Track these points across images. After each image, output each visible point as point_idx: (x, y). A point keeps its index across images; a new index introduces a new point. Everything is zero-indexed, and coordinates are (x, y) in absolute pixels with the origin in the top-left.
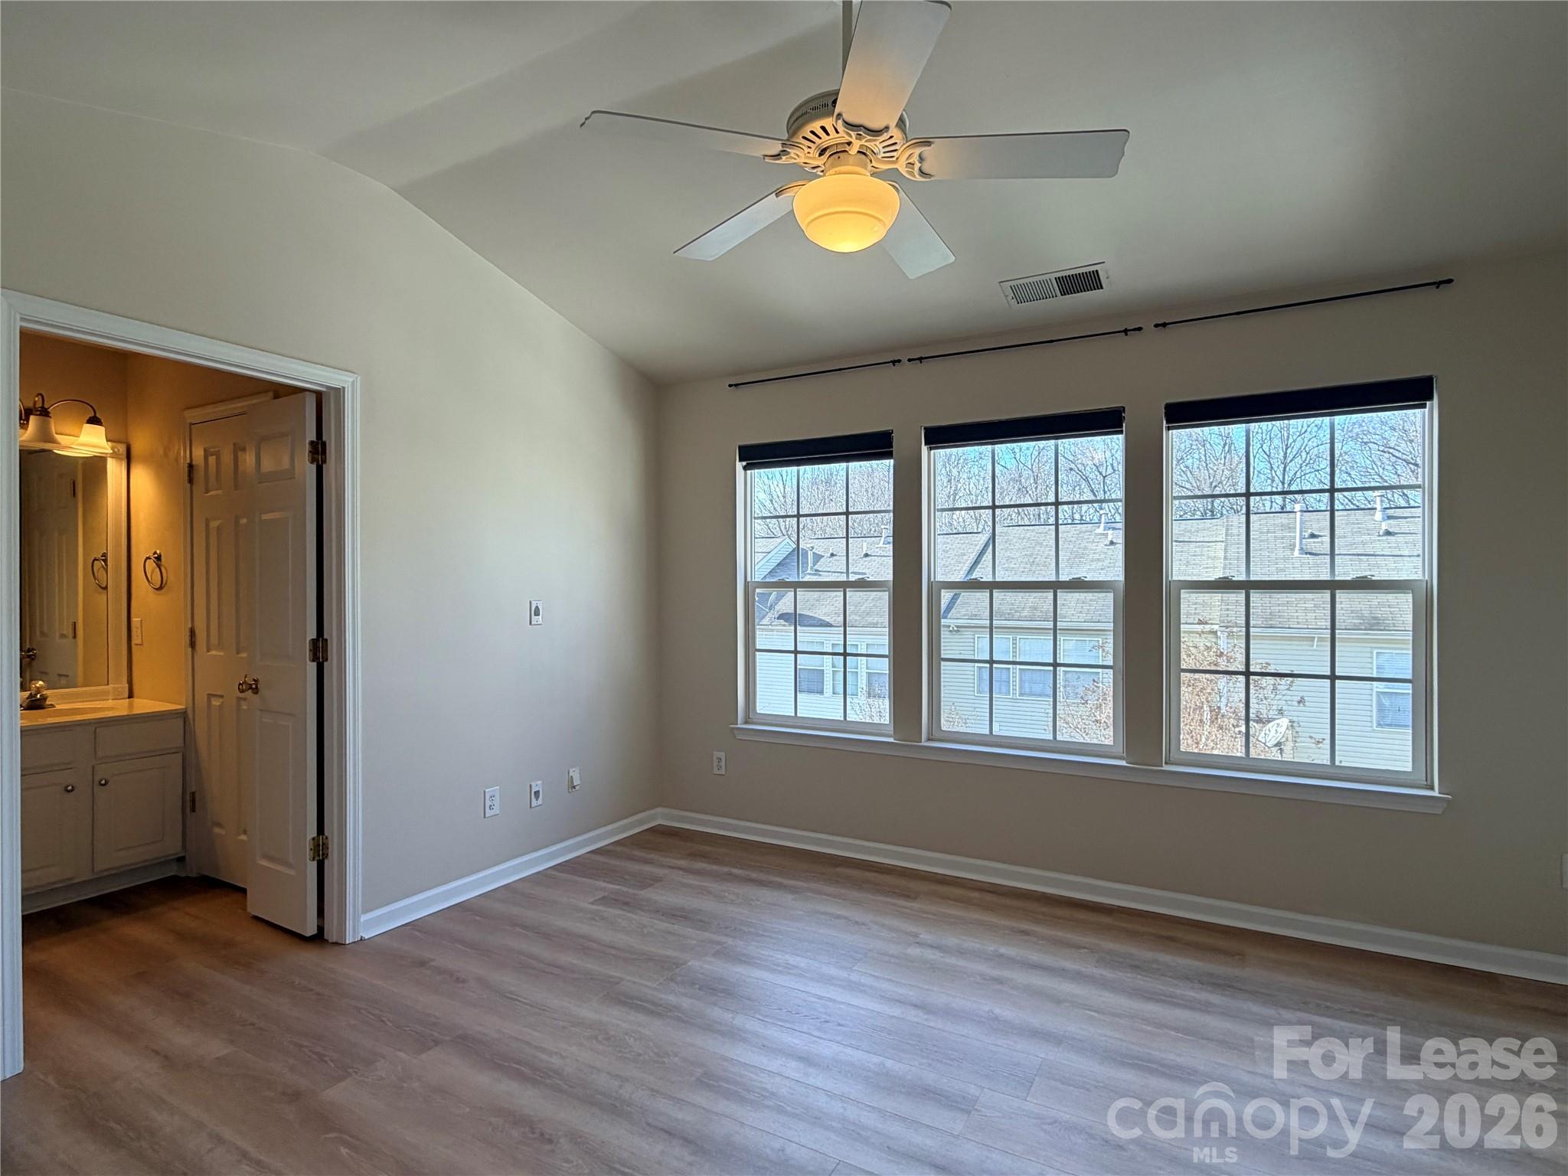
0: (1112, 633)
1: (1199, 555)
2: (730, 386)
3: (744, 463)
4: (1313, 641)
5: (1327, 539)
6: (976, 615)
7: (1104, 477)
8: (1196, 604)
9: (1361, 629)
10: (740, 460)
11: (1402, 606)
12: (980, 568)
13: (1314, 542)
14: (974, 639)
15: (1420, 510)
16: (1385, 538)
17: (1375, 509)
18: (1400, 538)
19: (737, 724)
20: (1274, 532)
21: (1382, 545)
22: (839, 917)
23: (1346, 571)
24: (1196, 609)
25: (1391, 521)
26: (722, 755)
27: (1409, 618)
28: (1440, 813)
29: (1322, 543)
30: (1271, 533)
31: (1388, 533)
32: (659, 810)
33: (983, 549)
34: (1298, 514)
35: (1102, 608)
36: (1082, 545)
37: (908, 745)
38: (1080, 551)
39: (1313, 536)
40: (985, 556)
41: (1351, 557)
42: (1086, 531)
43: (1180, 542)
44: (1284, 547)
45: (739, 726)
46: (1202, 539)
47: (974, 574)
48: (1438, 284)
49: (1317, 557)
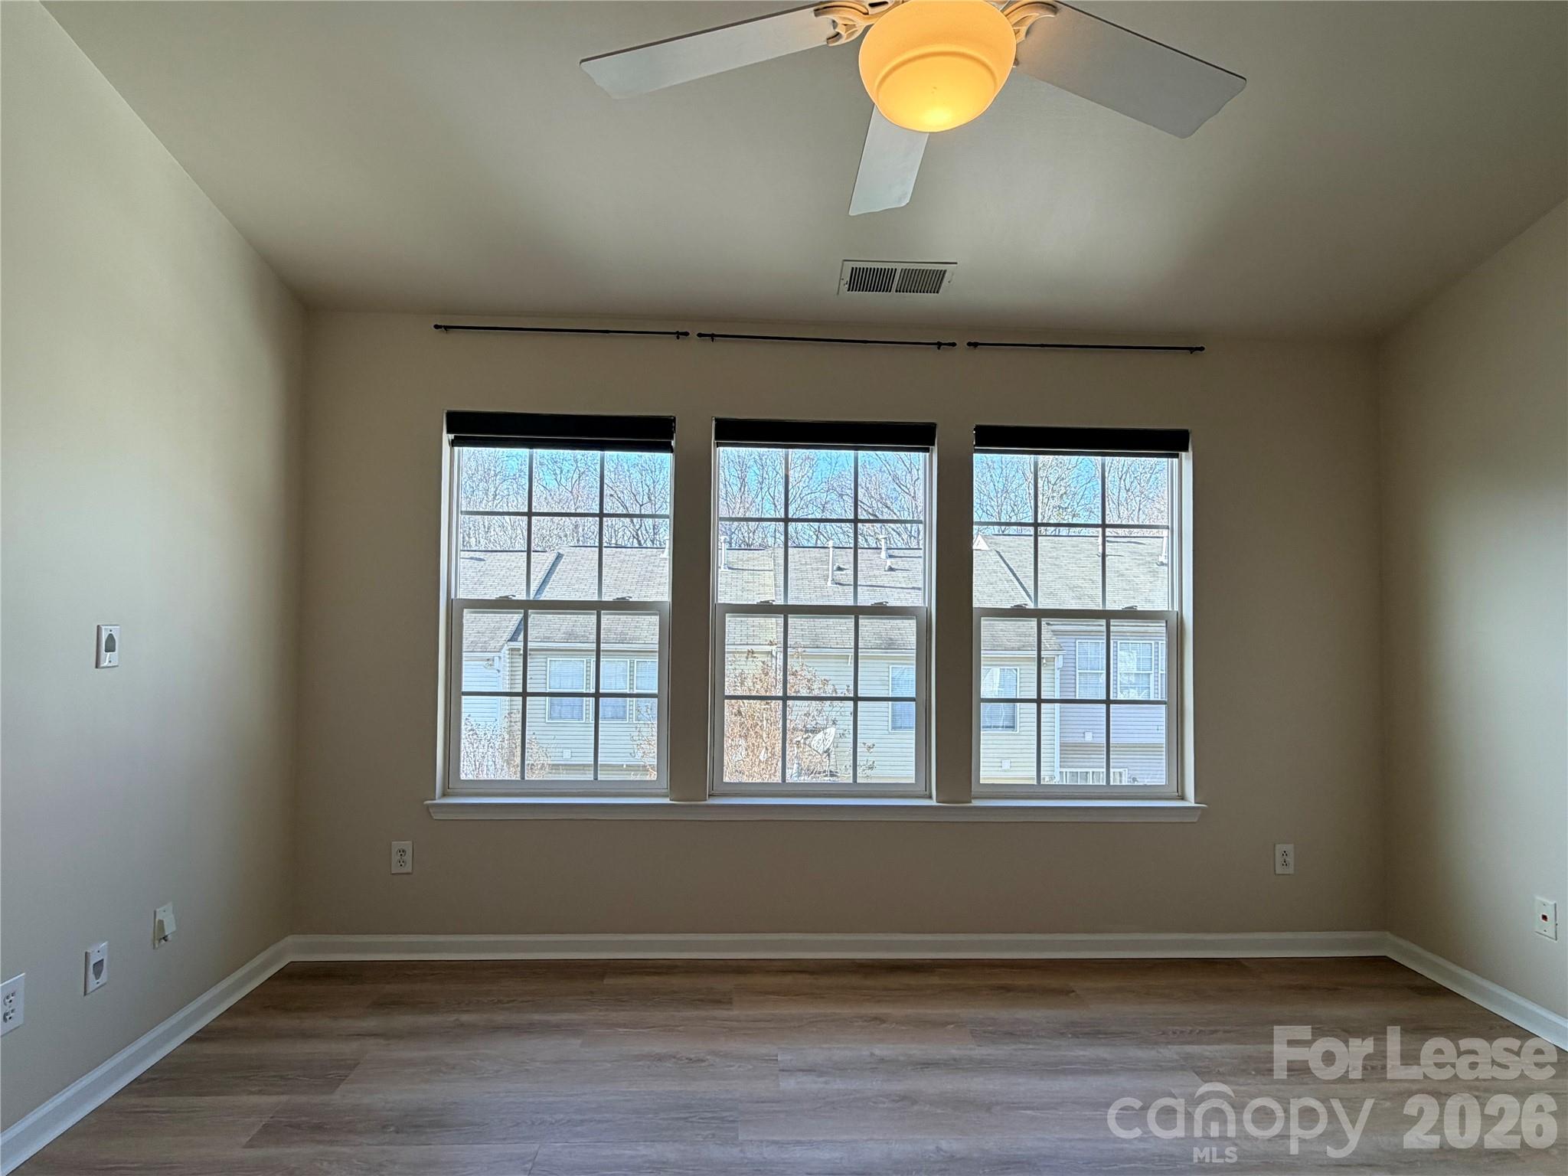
0: (657, 654)
1: (751, 582)
2: (437, 327)
3: (452, 436)
4: (848, 659)
5: (851, 572)
6: (549, 638)
7: (641, 506)
8: (753, 626)
9: (882, 649)
10: (449, 432)
11: (907, 631)
12: (550, 588)
13: (841, 574)
14: (546, 662)
15: (921, 551)
16: (889, 573)
17: (881, 549)
18: (899, 574)
19: (435, 800)
20: (811, 565)
21: (886, 579)
22: (660, 1058)
23: (866, 599)
24: (754, 631)
25: (893, 560)
26: (407, 845)
27: (914, 639)
28: (1195, 821)
29: (847, 575)
30: (808, 565)
31: (891, 569)
32: (290, 939)
33: (551, 569)
34: (831, 549)
35: (648, 630)
36: (650, 569)
37: (691, 806)
38: (648, 574)
39: (840, 569)
40: (553, 576)
41: (868, 588)
42: (652, 556)
43: (735, 569)
44: (819, 578)
45: (437, 801)
46: (752, 568)
47: (543, 595)
48: (1192, 350)
49: (845, 587)
